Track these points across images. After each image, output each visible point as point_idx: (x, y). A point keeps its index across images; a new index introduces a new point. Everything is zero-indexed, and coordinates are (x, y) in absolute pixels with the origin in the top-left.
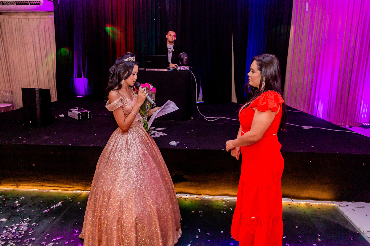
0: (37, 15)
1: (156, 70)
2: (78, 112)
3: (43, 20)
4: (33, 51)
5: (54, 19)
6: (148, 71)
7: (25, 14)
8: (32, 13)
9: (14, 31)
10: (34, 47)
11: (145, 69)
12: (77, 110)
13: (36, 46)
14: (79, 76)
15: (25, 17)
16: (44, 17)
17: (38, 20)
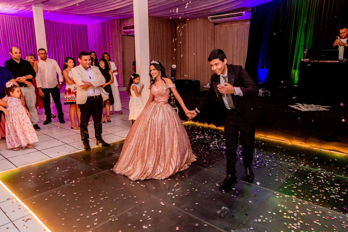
0: (238, 23)
1: (328, 61)
2: (263, 92)
3: (242, 26)
4: (232, 49)
5: (249, 24)
6: (321, 63)
7: (230, 23)
8: (235, 22)
9: (222, 35)
10: (233, 46)
11: (319, 61)
12: (262, 90)
13: (234, 45)
14: (262, 67)
15: (230, 25)
16: (243, 23)
17: (239, 26)
